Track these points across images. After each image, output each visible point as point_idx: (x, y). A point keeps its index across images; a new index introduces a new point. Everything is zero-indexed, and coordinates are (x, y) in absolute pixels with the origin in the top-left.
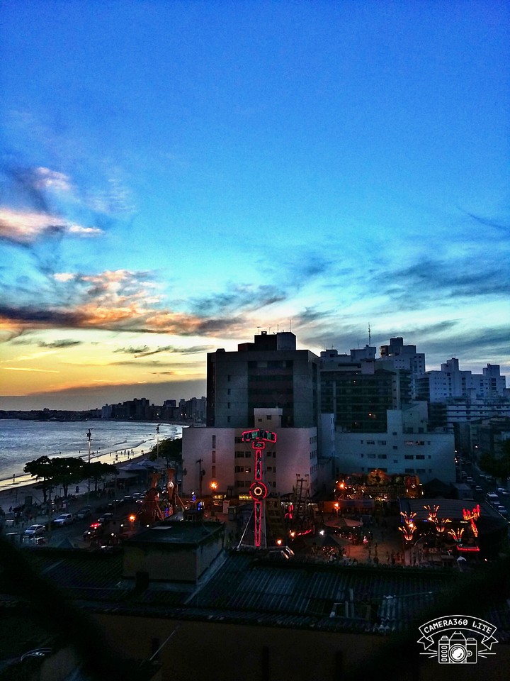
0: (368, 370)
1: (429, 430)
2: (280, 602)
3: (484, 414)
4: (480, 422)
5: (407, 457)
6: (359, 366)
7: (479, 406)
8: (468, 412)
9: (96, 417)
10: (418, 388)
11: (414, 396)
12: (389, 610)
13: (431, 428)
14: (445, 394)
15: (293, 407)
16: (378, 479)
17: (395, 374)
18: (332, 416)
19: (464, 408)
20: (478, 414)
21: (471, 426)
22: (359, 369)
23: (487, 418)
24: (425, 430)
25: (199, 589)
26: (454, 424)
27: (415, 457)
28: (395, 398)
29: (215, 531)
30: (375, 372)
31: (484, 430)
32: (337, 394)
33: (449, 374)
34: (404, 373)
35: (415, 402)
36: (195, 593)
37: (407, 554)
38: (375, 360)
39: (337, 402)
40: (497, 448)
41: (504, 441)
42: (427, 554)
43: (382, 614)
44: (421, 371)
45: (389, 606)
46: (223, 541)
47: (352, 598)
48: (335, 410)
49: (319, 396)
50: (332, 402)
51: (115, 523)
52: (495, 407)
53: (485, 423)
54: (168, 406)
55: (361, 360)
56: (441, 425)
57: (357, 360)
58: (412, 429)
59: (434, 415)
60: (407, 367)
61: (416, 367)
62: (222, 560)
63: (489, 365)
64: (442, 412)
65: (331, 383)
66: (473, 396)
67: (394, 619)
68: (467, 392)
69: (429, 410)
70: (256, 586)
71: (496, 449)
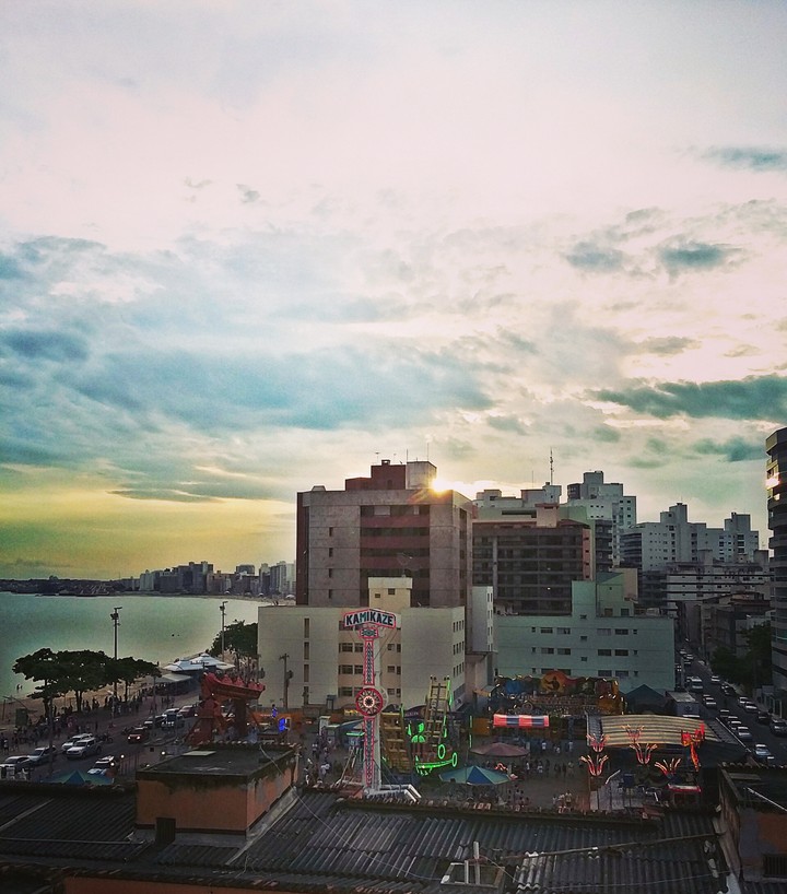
0: (546, 521)
1: (637, 612)
2: (370, 861)
3: (724, 589)
4: (716, 601)
5: (601, 653)
6: (534, 514)
7: (716, 576)
8: (700, 586)
9: (130, 590)
10: (623, 549)
11: (616, 562)
12: (531, 874)
13: (640, 610)
14: (666, 558)
15: (429, 576)
16: (556, 685)
17: (587, 527)
18: (490, 590)
19: (694, 579)
20: (715, 588)
21: (703, 607)
22: (533, 520)
23: (728, 595)
24: (631, 613)
25: (250, 843)
26: (678, 603)
27: (613, 653)
28: (588, 564)
29: (279, 757)
30: (558, 524)
31: (721, 614)
32: (498, 557)
33: (672, 528)
34: (602, 526)
35: (618, 570)
36: (245, 849)
37: (594, 795)
38: (557, 506)
39: (499, 570)
40: (741, 640)
41: (751, 629)
42: (624, 797)
43: (521, 881)
44: (629, 523)
45: (532, 867)
46: (293, 773)
47: (477, 856)
48: (495, 582)
49: (470, 560)
50: (491, 569)
51: (152, 750)
52: (741, 578)
53: (724, 603)
54: (242, 574)
55: (536, 505)
56: (657, 605)
57: (530, 506)
58: (611, 610)
59: (648, 590)
60: (608, 516)
61: (621, 517)
62: (291, 799)
63: (734, 515)
64: (658, 586)
65: (489, 540)
66: (708, 562)
67: (536, 886)
68: (699, 555)
69: (640, 583)
70: (338, 839)
71: (739, 643)
